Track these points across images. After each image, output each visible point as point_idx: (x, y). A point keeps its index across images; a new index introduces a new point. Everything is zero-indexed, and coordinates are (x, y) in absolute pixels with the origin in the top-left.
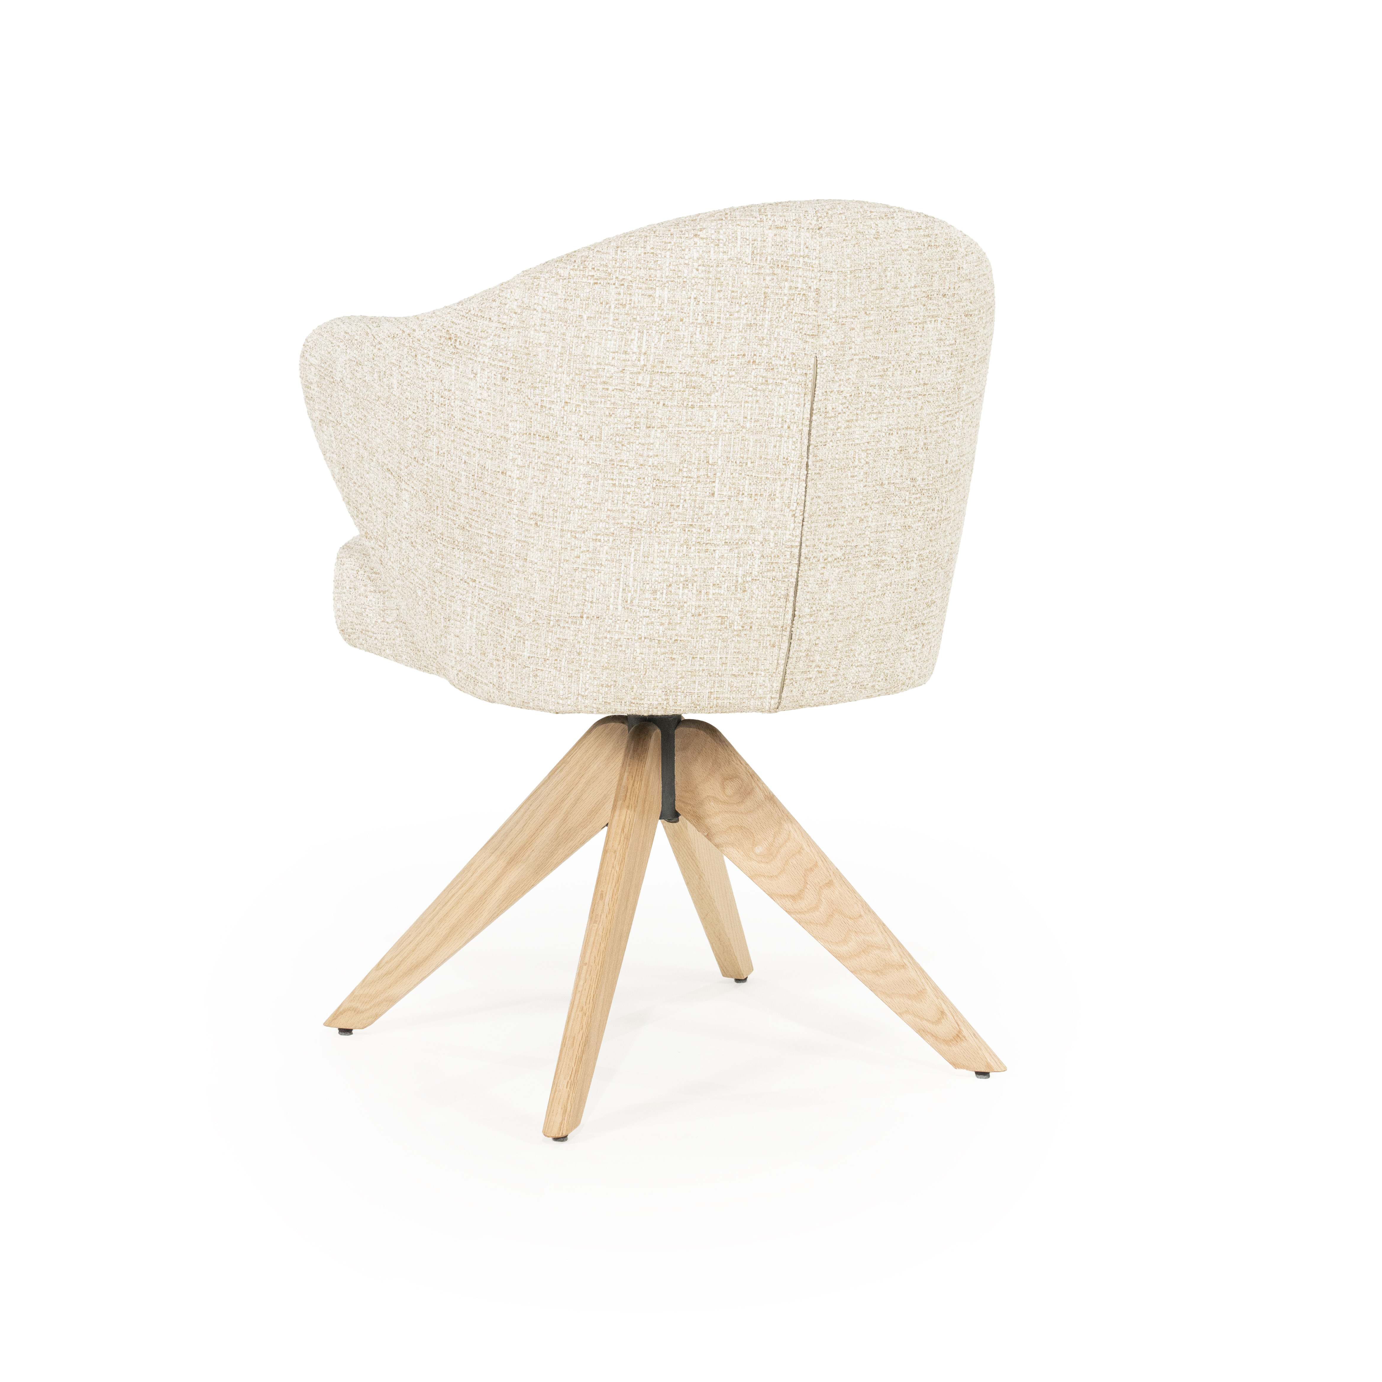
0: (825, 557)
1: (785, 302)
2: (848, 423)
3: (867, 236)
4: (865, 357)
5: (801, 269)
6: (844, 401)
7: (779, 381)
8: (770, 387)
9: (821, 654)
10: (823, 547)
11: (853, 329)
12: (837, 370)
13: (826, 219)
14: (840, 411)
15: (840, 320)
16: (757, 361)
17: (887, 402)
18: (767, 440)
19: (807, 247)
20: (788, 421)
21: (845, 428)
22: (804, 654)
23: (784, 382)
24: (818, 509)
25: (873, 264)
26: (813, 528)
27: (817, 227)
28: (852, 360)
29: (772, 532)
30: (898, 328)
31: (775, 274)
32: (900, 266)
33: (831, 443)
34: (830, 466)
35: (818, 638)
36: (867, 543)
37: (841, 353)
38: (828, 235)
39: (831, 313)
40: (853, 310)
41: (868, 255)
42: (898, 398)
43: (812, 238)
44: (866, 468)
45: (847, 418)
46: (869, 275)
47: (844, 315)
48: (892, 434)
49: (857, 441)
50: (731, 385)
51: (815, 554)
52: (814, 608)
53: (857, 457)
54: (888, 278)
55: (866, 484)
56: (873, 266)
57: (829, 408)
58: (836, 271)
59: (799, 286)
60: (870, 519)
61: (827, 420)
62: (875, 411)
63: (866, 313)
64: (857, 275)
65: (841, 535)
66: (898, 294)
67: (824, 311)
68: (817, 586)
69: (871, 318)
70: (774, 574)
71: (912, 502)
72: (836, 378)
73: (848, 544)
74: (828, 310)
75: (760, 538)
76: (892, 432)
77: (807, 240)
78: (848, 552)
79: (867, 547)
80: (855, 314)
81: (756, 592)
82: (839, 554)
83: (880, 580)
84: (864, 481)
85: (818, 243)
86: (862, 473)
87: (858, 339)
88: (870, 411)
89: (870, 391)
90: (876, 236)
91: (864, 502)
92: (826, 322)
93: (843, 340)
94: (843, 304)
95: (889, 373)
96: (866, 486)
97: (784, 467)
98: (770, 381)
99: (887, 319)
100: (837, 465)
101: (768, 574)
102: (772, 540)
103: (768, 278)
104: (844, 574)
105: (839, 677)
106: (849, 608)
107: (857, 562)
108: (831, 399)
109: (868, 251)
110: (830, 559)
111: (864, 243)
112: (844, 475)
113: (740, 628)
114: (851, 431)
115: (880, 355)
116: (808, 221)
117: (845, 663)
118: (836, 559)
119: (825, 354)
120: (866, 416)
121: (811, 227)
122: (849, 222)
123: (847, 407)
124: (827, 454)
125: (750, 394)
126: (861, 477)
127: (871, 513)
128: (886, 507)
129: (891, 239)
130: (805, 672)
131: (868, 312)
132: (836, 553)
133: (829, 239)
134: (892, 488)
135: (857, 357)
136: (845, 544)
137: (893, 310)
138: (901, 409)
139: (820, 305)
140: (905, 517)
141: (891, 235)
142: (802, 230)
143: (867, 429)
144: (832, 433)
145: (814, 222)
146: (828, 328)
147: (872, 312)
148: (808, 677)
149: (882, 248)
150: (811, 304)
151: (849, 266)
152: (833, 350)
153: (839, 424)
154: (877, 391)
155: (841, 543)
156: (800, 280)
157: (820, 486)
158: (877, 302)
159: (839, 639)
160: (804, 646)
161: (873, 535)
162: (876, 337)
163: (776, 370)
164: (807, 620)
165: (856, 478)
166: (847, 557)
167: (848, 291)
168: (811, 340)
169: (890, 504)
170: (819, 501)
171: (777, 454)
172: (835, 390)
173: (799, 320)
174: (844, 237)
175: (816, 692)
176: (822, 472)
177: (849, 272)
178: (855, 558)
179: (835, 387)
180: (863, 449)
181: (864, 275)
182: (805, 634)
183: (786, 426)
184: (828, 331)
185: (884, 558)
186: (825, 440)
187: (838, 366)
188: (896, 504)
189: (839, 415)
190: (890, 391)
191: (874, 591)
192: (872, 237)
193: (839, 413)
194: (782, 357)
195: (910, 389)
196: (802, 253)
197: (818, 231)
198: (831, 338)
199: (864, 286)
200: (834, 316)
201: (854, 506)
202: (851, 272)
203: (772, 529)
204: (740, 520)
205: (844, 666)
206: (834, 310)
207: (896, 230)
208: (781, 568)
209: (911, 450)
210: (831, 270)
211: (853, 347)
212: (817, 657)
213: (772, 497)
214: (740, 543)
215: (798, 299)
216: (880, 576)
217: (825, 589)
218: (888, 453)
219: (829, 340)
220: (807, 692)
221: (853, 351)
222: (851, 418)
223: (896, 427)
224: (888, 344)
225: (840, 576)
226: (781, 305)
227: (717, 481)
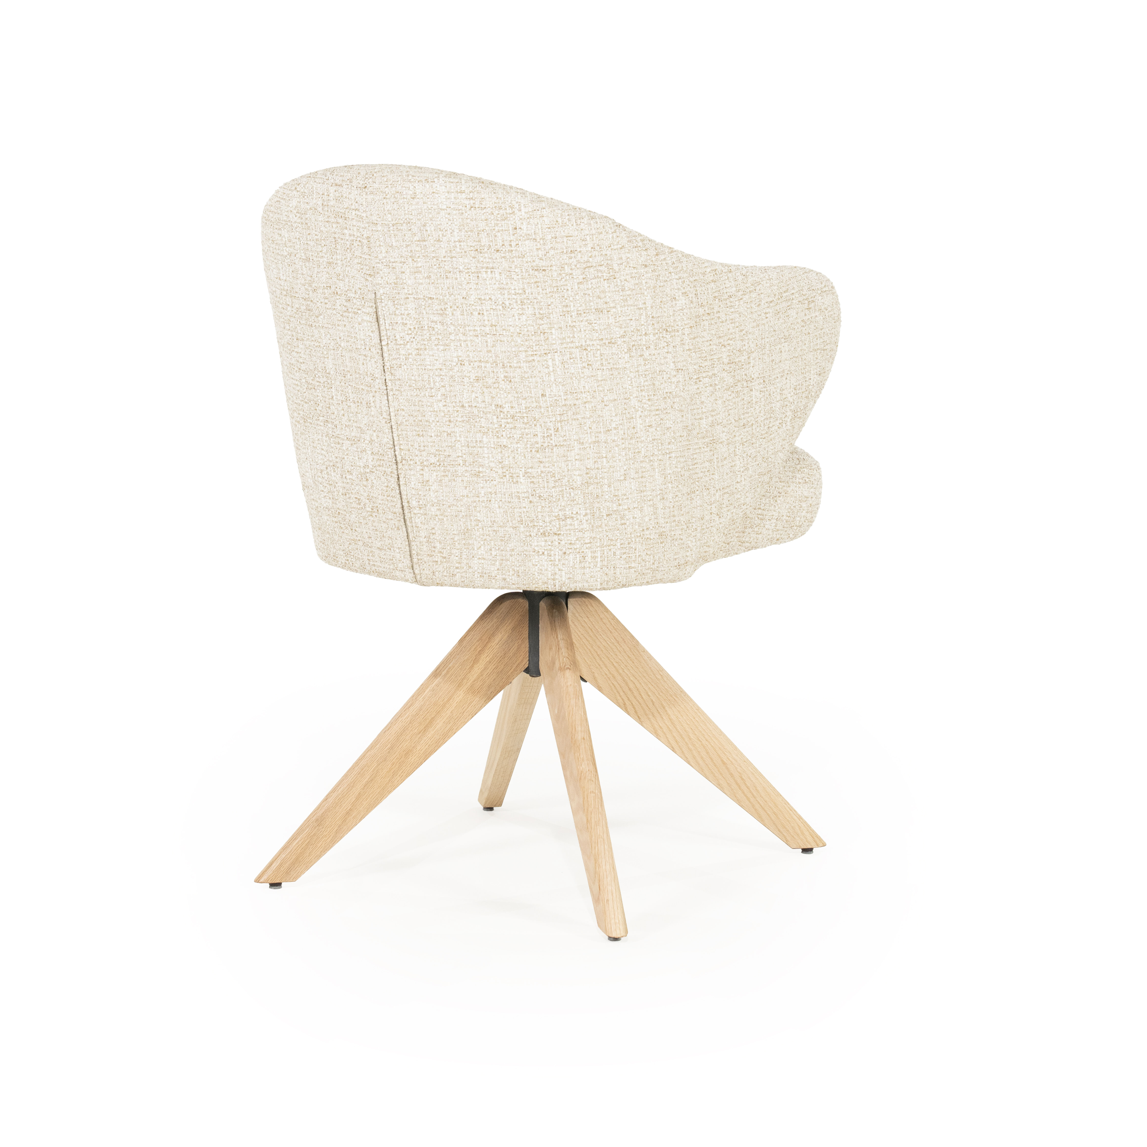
0: (421, 460)
1: (348, 246)
2: (417, 351)
3: (405, 196)
4: (419, 297)
5: (355, 220)
6: (410, 332)
7: (356, 310)
8: (350, 314)
9: (440, 543)
10: (417, 453)
11: (404, 273)
12: (396, 306)
13: (370, 180)
14: (408, 340)
15: (390, 265)
16: (339, 293)
17: (452, 337)
18: (357, 358)
19: (357, 202)
20: (368, 343)
21: (416, 355)
22: (425, 540)
23: (359, 312)
24: (404, 420)
25: (412, 219)
26: (404, 435)
27: (364, 186)
28: (407, 298)
29: (375, 434)
30: (449, 275)
31: (338, 223)
32: (439, 223)
33: (405, 366)
34: (407, 384)
35: (433, 528)
36: (460, 454)
37: (396, 291)
38: (372, 193)
39: (381, 257)
40: (401, 257)
41: (406, 212)
42: (464, 334)
43: (360, 195)
44: (443, 390)
45: (415, 347)
46: (409, 228)
47: (392, 260)
48: (464, 365)
49: (429, 367)
50: (328, 311)
51: (411, 457)
52: (421, 503)
53: (432, 381)
54: (429, 232)
55: (445, 403)
56: (412, 221)
57: (398, 337)
58: (380, 223)
59: (355, 234)
60: (458, 435)
61: (398, 347)
62: (441, 343)
63: (413, 260)
64: (399, 228)
65: (432, 444)
66: (442, 246)
67: (376, 256)
68: (420, 484)
69: (419, 265)
70: (384, 469)
71: (503, 426)
72: (397, 312)
73: (441, 452)
74: (379, 255)
75: (368, 438)
76: (463, 363)
77: (357, 196)
78: (442, 459)
79: (460, 458)
80: (403, 260)
81: (375, 481)
82: (433, 460)
83: (483, 488)
84: (443, 401)
85: (364, 199)
86: (440, 394)
87: (409, 282)
88: (436, 342)
89: (432, 326)
90: (413, 196)
91: (448, 419)
92: (378, 265)
93: (395, 281)
94: (391, 251)
95: (447, 313)
96: (445, 405)
97: (372, 381)
98: (350, 310)
99: (435, 267)
100: (414, 385)
101: (380, 468)
102: (376, 441)
103: (334, 226)
104: (443, 478)
105: (463, 565)
106: (455, 508)
107: (454, 469)
108: (397, 329)
109: (406, 209)
110: (425, 463)
111: (401, 201)
112: (423, 394)
113: (370, 510)
114: (422, 357)
115: (434, 297)
116: (358, 181)
117: (465, 553)
118: (431, 464)
119: (381, 291)
120: (433, 346)
121: (359, 186)
122: (390, 183)
123: (414, 338)
124: (403, 374)
125: (340, 319)
126: (439, 398)
127: (456, 429)
128: (472, 427)
129: (428, 200)
130: (431, 556)
131: (415, 260)
132: (431, 459)
133: (372, 197)
134: (475, 411)
135: (412, 296)
136: (437, 453)
137: (440, 259)
138: (469, 344)
139: (371, 250)
140: (498, 437)
141: (428, 196)
142: (353, 188)
143: (437, 358)
144: (404, 357)
145: (361, 182)
146: (381, 270)
147: (419, 260)
148: (434, 560)
149: (419, 207)
150: (366, 249)
151: (390, 219)
152: (388, 289)
153: (410, 351)
154: (439, 326)
155: (433, 450)
156: (355, 229)
157: (401, 401)
158: (423, 251)
159: (453, 532)
160: (423, 534)
161: (464, 448)
162: (427, 281)
163: (352, 301)
164: (418, 512)
165: (434, 398)
166: (442, 464)
167: (393, 241)
168: (370, 279)
169: (476, 424)
170: (403, 413)
171: (366, 370)
172: (399, 322)
173: (359, 262)
174: (384, 196)
175: (445, 574)
176: (402, 390)
177: (391, 225)
178: (451, 466)
179: (399, 319)
180: (437, 374)
181: (405, 228)
182: (419, 523)
183: (368, 349)
184: (381, 272)
185: (481, 469)
186: (399, 363)
187: (396, 302)
188: (483, 425)
189: (408, 344)
190: (453, 328)
191: (478, 497)
192: (409, 197)
193: (408, 342)
194: (353, 291)
195: (476, 328)
196: (353, 207)
197: (364, 190)
198: (384, 278)
199: (407, 237)
200: (385, 260)
201: (438, 422)
202: (393, 225)
203: (375, 431)
204: (352, 421)
205: (465, 556)
206: (384, 255)
207: (433, 192)
208: (388, 465)
209: (490, 381)
210: (375, 222)
211: (406, 287)
212: (438, 545)
213: (368, 405)
214: (356, 440)
215: (356, 245)
216: (482, 485)
217: (428, 488)
218: (463, 380)
219: (382, 280)
220: (437, 572)
221: (406, 291)
222: (419, 346)
223: (467, 359)
224: (440, 288)
225: (439, 479)
226: (346, 249)
227: (333, 388)
